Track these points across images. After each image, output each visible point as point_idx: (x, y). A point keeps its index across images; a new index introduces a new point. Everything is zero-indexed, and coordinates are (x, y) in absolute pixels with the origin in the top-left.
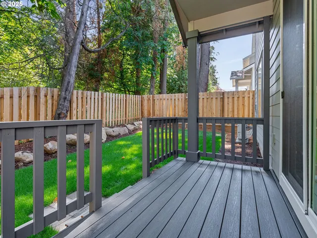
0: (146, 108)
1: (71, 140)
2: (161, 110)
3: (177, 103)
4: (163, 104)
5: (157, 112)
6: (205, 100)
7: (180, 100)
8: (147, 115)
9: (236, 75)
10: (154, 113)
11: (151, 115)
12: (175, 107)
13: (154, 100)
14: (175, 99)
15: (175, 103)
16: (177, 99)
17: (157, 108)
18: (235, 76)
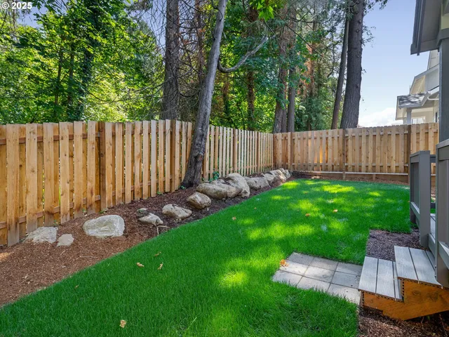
0: (280, 151)
1: (216, 193)
2: (305, 153)
3: (330, 144)
4: (308, 145)
5: (298, 158)
6: (378, 138)
7: (336, 138)
8: (283, 161)
9: (409, 101)
10: (294, 158)
11: (289, 162)
12: (327, 148)
13: (293, 140)
14: (327, 138)
15: (327, 143)
16: (330, 138)
17: (298, 150)
18: (406, 102)
